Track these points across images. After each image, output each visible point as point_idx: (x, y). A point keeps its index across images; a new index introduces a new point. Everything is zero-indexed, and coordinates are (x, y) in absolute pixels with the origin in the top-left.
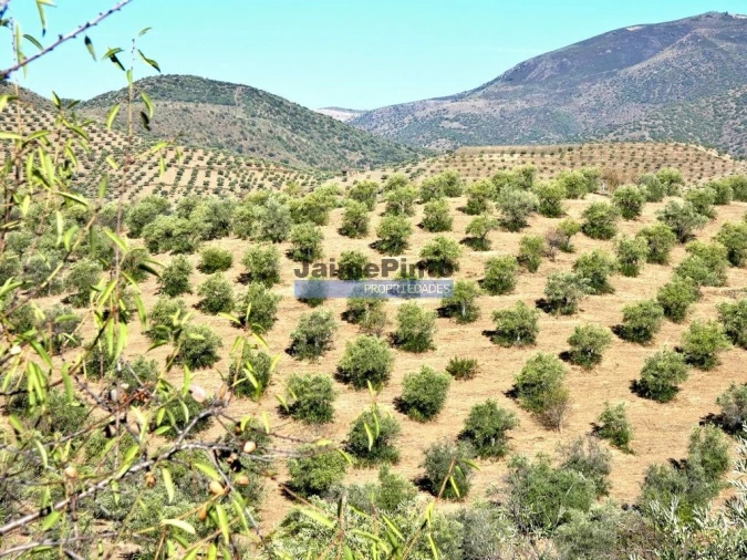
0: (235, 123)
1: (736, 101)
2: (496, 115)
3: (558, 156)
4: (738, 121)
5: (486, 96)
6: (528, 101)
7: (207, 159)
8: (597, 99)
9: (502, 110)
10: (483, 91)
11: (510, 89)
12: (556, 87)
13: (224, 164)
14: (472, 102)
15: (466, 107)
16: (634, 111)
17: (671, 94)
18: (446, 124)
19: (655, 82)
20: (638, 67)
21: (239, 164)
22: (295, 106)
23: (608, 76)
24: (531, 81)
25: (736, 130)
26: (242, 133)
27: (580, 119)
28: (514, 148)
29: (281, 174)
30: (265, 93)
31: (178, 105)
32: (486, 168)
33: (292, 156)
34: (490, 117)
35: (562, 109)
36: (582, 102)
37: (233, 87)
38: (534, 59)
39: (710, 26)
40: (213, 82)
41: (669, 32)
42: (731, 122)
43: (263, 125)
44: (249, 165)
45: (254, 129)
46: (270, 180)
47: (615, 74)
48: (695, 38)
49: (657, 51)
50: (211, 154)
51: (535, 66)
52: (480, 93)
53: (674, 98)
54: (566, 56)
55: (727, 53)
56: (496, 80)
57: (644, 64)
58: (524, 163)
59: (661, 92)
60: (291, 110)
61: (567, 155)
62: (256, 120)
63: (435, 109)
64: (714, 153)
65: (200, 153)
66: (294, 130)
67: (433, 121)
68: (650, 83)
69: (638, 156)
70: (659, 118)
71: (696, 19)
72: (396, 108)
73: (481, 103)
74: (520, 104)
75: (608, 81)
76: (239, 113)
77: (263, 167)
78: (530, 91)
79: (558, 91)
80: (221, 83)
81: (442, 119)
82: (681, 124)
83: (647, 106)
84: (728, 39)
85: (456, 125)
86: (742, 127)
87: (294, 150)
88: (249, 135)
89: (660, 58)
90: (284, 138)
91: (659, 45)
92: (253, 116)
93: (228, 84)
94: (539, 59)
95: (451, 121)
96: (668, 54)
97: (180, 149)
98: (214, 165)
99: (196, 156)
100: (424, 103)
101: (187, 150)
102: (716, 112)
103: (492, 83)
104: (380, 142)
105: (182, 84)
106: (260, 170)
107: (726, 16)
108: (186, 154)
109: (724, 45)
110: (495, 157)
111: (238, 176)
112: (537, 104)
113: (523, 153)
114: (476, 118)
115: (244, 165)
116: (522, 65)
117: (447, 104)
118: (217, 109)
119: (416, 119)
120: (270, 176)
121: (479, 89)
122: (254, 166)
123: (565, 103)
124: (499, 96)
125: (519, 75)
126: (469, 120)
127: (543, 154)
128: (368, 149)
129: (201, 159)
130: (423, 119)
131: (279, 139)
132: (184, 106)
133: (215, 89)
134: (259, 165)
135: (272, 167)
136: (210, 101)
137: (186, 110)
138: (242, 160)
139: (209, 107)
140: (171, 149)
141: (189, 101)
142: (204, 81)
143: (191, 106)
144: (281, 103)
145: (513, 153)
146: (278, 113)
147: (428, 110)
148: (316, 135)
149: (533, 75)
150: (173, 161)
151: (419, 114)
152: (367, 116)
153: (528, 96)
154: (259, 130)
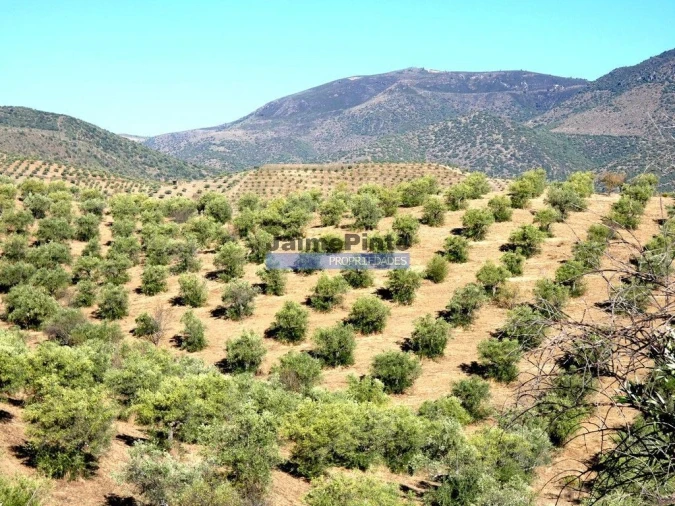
0: (61, 144)
1: (435, 134)
2: (252, 142)
3: (340, 172)
4: (437, 149)
5: (244, 128)
6: (276, 132)
7: (61, 171)
8: (328, 132)
9: (257, 138)
10: (240, 123)
11: (262, 122)
12: (297, 122)
13: (75, 175)
14: (233, 132)
15: (228, 135)
16: (357, 142)
17: (383, 128)
18: (215, 148)
19: (371, 119)
20: (358, 107)
21: (87, 175)
22: (106, 132)
23: (335, 114)
24: (278, 117)
25: (435, 156)
26: (67, 152)
27: (316, 146)
28: (307, 166)
29: (120, 183)
30: (81, 121)
31: (15, 130)
32: (287, 181)
33: (107, 170)
34: (248, 143)
35: (304, 139)
36: (317, 133)
37: (56, 116)
38: (279, 100)
39: (411, 78)
40: (40, 112)
41: (381, 82)
42: (431, 150)
43: (82, 145)
44: (94, 176)
45: (76, 149)
46: (112, 187)
47: (340, 113)
48: (401, 86)
49: (372, 96)
50: (64, 167)
51: (281, 105)
52: (239, 125)
53: (386, 131)
54: (303, 98)
55: (424, 98)
56: (251, 115)
57: (363, 106)
58: (315, 177)
59: (377, 126)
60: (103, 135)
61: (348, 172)
62: (77, 142)
63: (205, 136)
64: (458, 171)
65: (55, 166)
66: (105, 150)
67: (204, 145)
68: (367, 121)
69: (402, 173)
70: (378, 147)
71: (401, 72)
72: (173, 135)
73: (240, 133)
74: (270, 134)
75: (336, 118)
76: (62, 136)
77: (105, 177)
78: (278, 124)
79: (299, 124)
80: (46, 113)
81: (210, 144)
82: (395, 151)
83: (367, 137)
84: (425, 88)
85: (222, 149)
86: (440, 154)
87: (107, 166)
88: (72, 154)
89: (375, 101)
90: (99, 156)
91: (373, 90)
92: (74, 139)
93: (53, 114)
94: (283, 101)
95: (219, 146)
96: (381, 98)
97: (40, 163)
98: (67, 176)
99: (52, 168)
100: (194, 133)
101: (44, 164)
102: (420, 142)
103: (247, 117)
104: (172, 160)
105: (15, 114)
106: (104, 180)
107: (422, 71)
108: (44, 167)
109: (422, 92)
110: (293, 172)
111: (87, 184)
112: (283, 134)
113: (314, 170)
114: (237, 144)
115: (90, 176)
116: (270, 104)
117: (213, 133)
118: (46, 133)
119: (190, 144)
120: (111, 185)
121: (237, 122)
122: (98, 177)
123: (305, 134)
124: (253, 127)
125: (269, 112)
126: (232, 145)
127: (329, 171)
128: (163, 165)
129: (56, 171)
130: (195, 144)
131: (95, 157)
132: (21, 131)
133: (42, 118)
134: (102, 176)
135: (112, 178)
136: (38, 126)
137: (22, 134)
138: (89, 172)
139: (39, 132)
140: (32, 163)
141: (22, 126)
142: (33, 111)
143: (26, 130)
144: (95, 129)
145: (306, 170)
146: (92, 137)
147: (199, 138)
148: (123, 154)
149: (279, 112)
150: (35, 172)
151: (193, 140)
152: (151, 140)
153: (276, 128)
154: (80, 150)
